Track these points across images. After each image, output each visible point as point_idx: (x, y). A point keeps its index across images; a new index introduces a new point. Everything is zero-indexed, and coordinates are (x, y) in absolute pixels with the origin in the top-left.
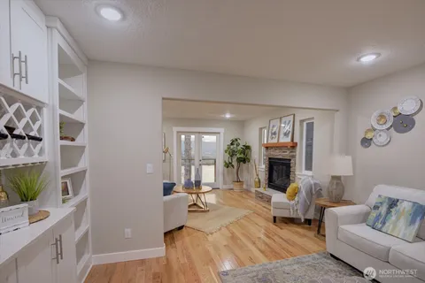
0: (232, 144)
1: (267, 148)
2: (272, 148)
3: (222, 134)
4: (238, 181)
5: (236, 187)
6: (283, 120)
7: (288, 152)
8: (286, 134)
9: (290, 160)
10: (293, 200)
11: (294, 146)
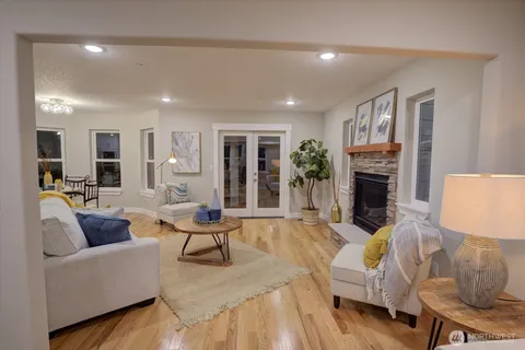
0: (302, 148)
1: (352, 154)
2: (359, 154)
3: (288, 133)
4: (312, 209)
5: (308, 218)
6: (378, 102)
7: (384, 162)
8: (381, 129)
9: (387, 177)
10: (375, 267)
11: (394, 150)
